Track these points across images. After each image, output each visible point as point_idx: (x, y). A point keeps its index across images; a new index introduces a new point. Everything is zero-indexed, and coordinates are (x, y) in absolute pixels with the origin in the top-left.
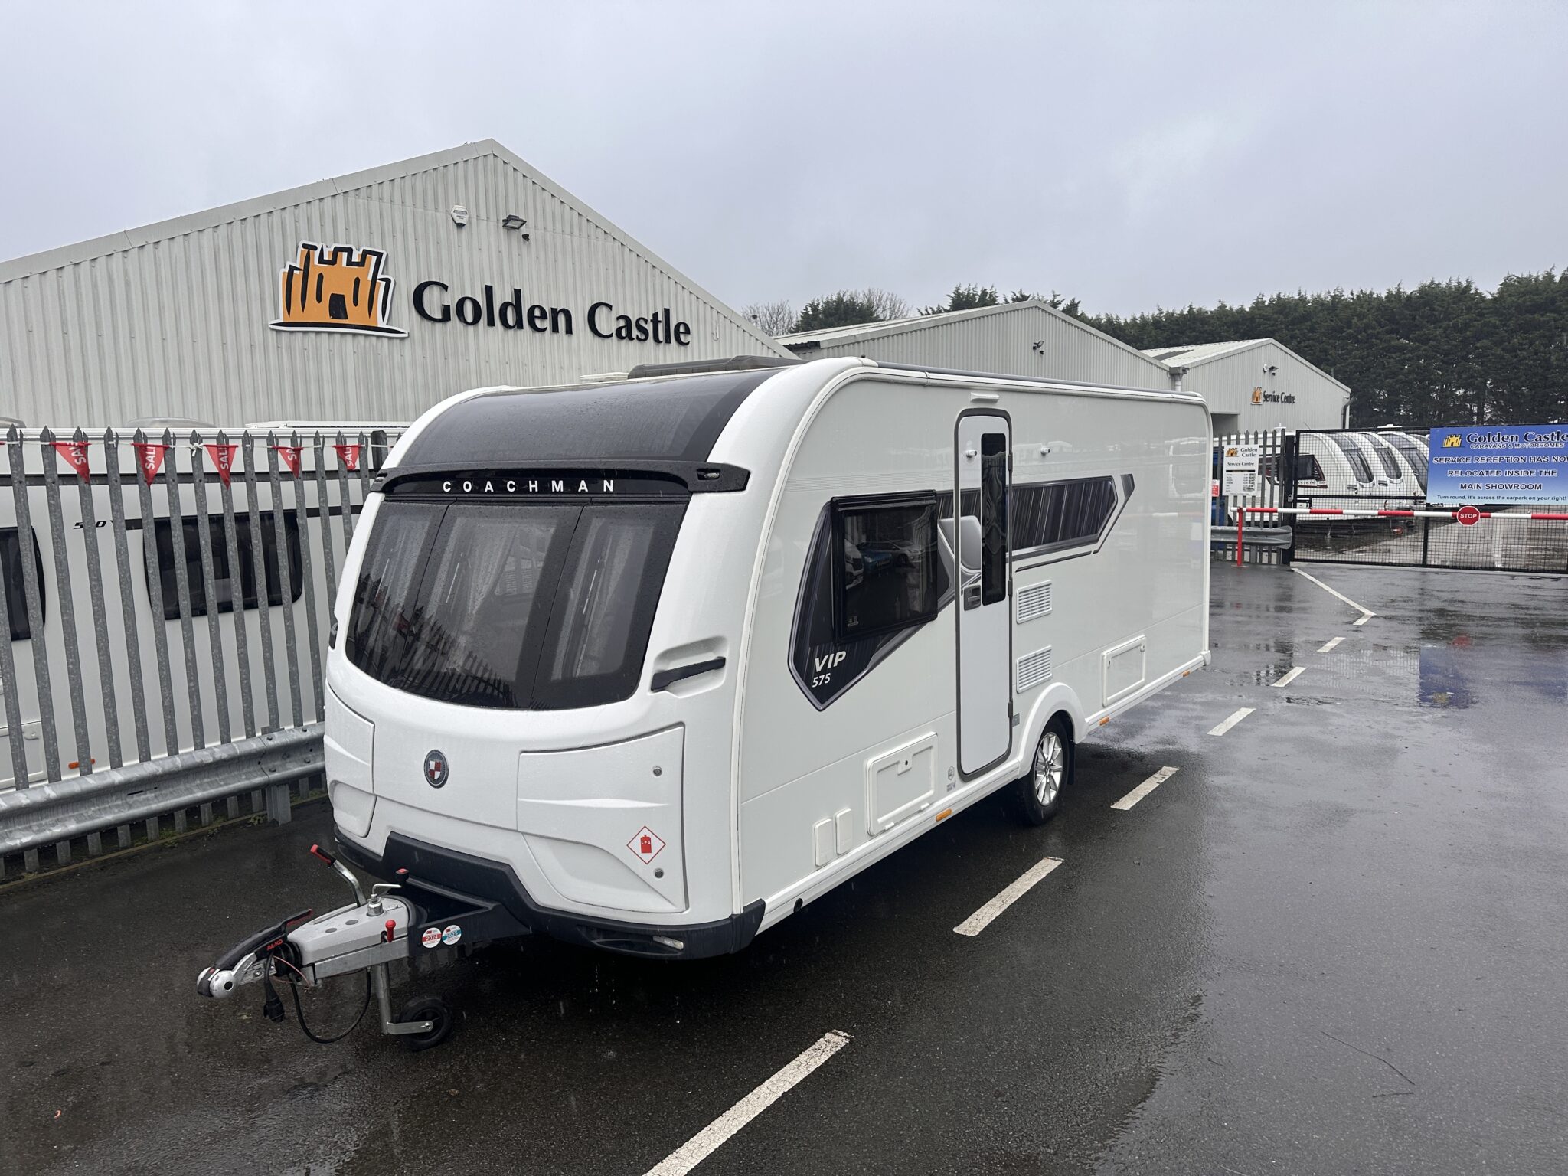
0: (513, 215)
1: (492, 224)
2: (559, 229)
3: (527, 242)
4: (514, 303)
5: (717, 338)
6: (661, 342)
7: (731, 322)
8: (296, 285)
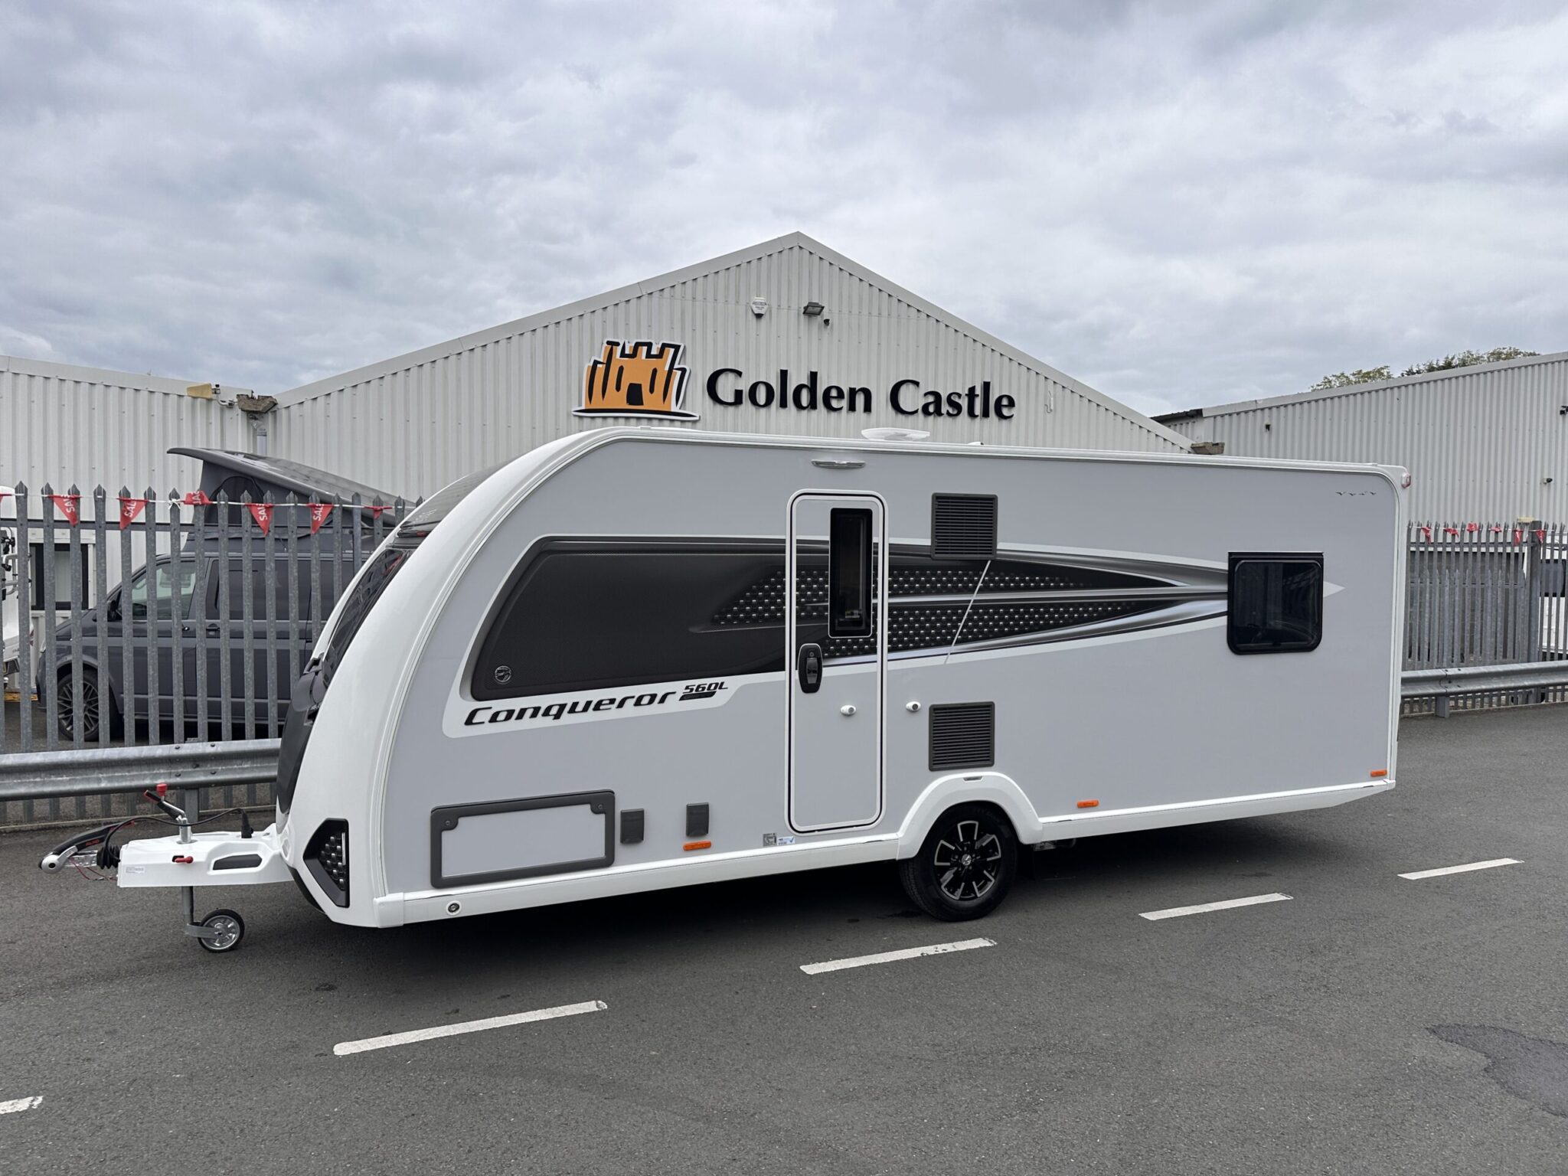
0: (814, 301)
1: (793, 313)
2: (865, 312)
3: (829, 327)
4: (809, 385)
5: (1051, 410)
6: (977, 416)
7: (1072, 392)
8: (599, 377)
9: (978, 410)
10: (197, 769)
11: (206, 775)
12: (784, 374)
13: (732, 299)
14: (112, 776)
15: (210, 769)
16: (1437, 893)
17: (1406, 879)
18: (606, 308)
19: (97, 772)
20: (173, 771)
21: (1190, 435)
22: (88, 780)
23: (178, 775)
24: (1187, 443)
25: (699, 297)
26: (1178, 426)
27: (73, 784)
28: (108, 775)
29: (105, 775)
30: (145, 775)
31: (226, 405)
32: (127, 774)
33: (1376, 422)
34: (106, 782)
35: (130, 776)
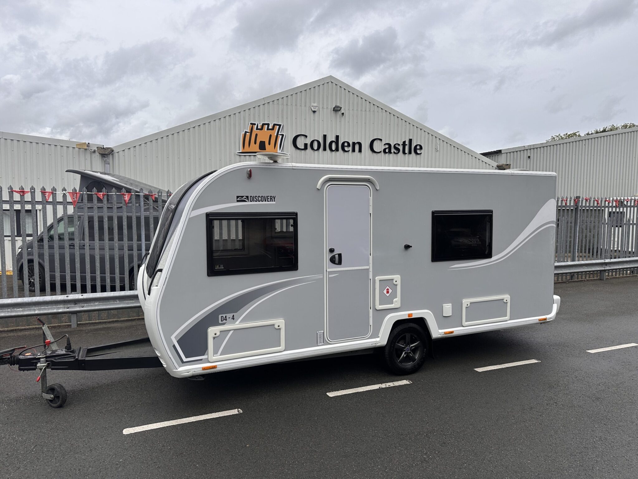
0: (338, 105)
1: (329, 110)
2: (359, 110)
3: (344, 116)
4: (336, 141)
5: (438, 151)
6: (407, 153)
7: (447, 143)
8: (247, 139)
9: (407, 151)
10: (76, 305)
11: (79, 308)
12: (325, 136)
13: (303, 105)
14: (40, 308)
15: (81, 305)
16: (604, 359)
17: (589, 353)
18: (250, 109)
19: (34, 307)
20: (66, 306)
21: (496, 161)
22: (30, 310)
23: (69, 308)
24: (495, 164)
25: (289, 104)
26: (491, 157)
27: (24, 312)
28: (38, 308)
29: (37, 308)
30: (54, 308)
31: (93, 152)
32: (47, 307)
33: (575, 155)
34: (38, 311)
35: (48, 308)
